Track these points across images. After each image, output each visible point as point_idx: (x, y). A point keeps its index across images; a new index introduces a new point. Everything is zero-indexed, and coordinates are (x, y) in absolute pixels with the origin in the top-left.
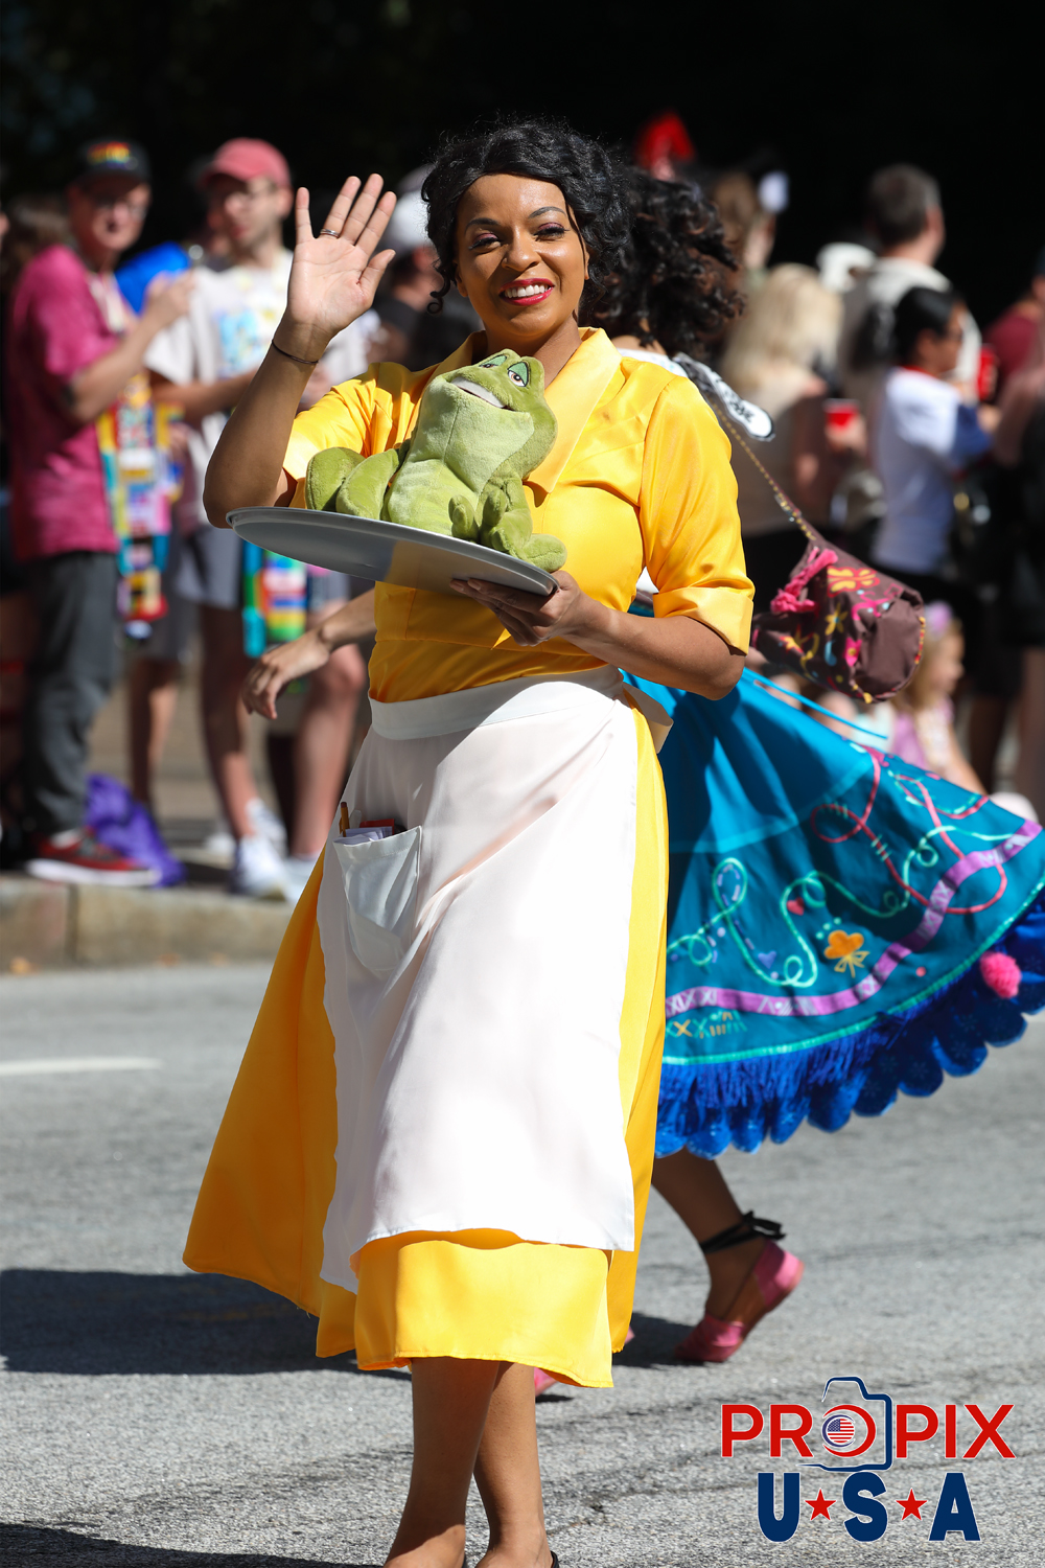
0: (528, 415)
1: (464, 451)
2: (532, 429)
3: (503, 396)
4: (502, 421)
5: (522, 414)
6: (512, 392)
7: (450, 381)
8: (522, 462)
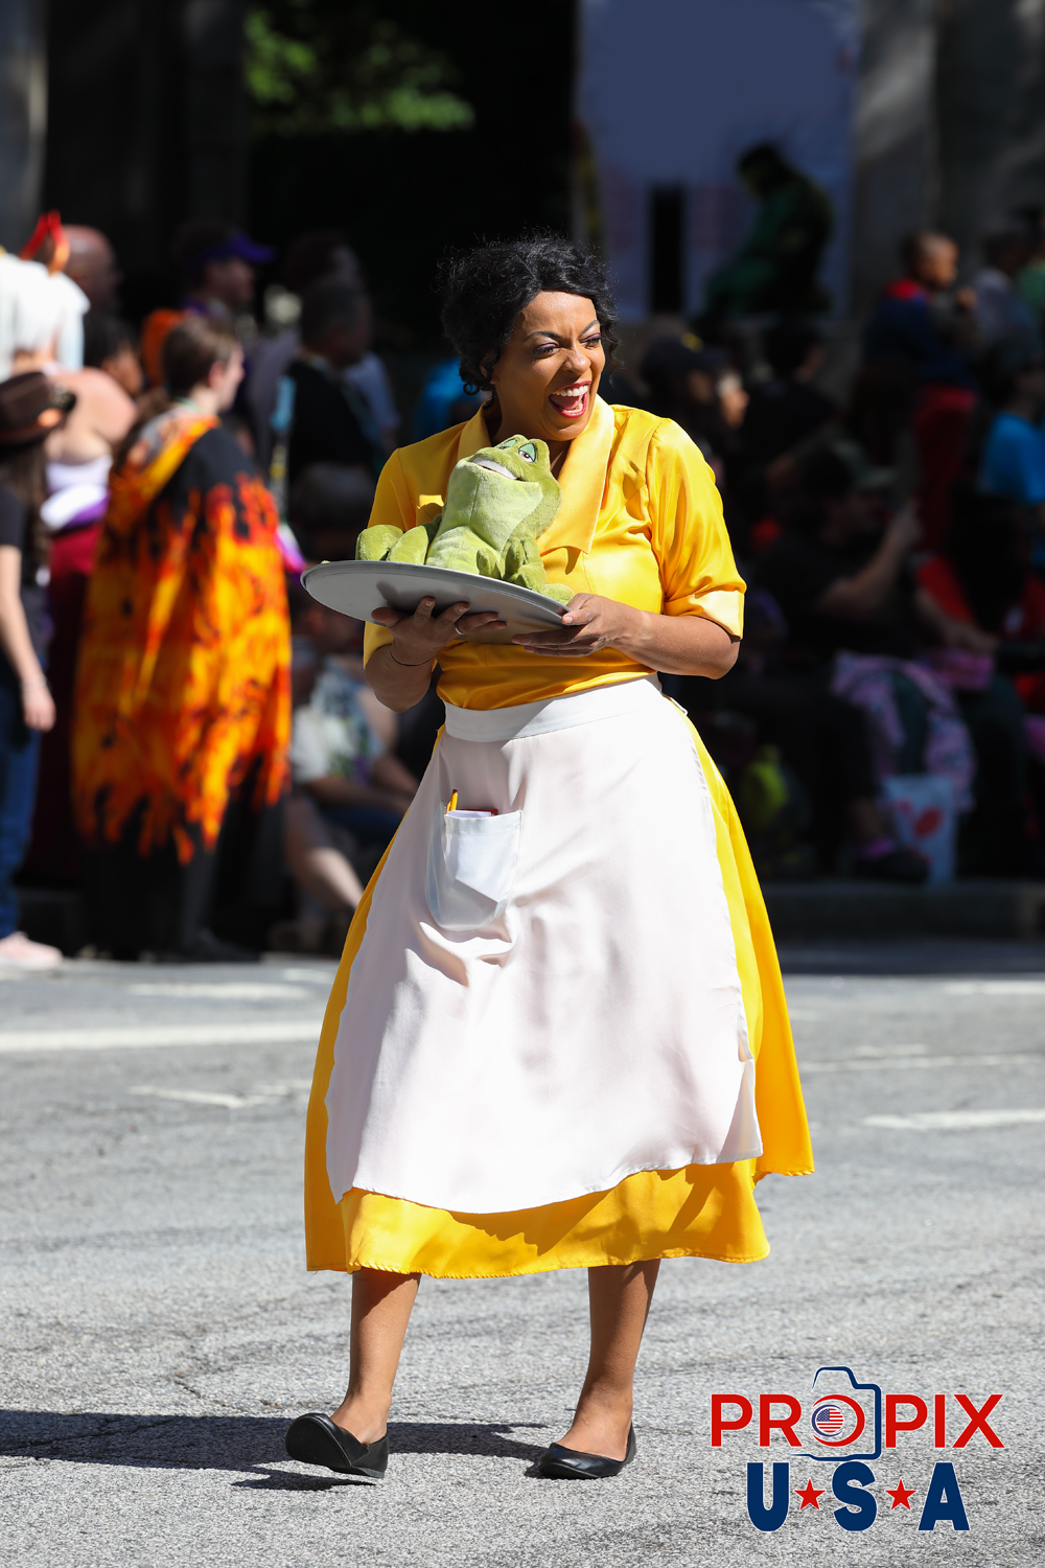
0: (537, 484)
1: (485, 516)
2: (541, 496)
3: (516, 470)
4: (516, 490)
5: (532, 484)
6: (523, 466)
7: (471, 461)
8: (534, 523)
